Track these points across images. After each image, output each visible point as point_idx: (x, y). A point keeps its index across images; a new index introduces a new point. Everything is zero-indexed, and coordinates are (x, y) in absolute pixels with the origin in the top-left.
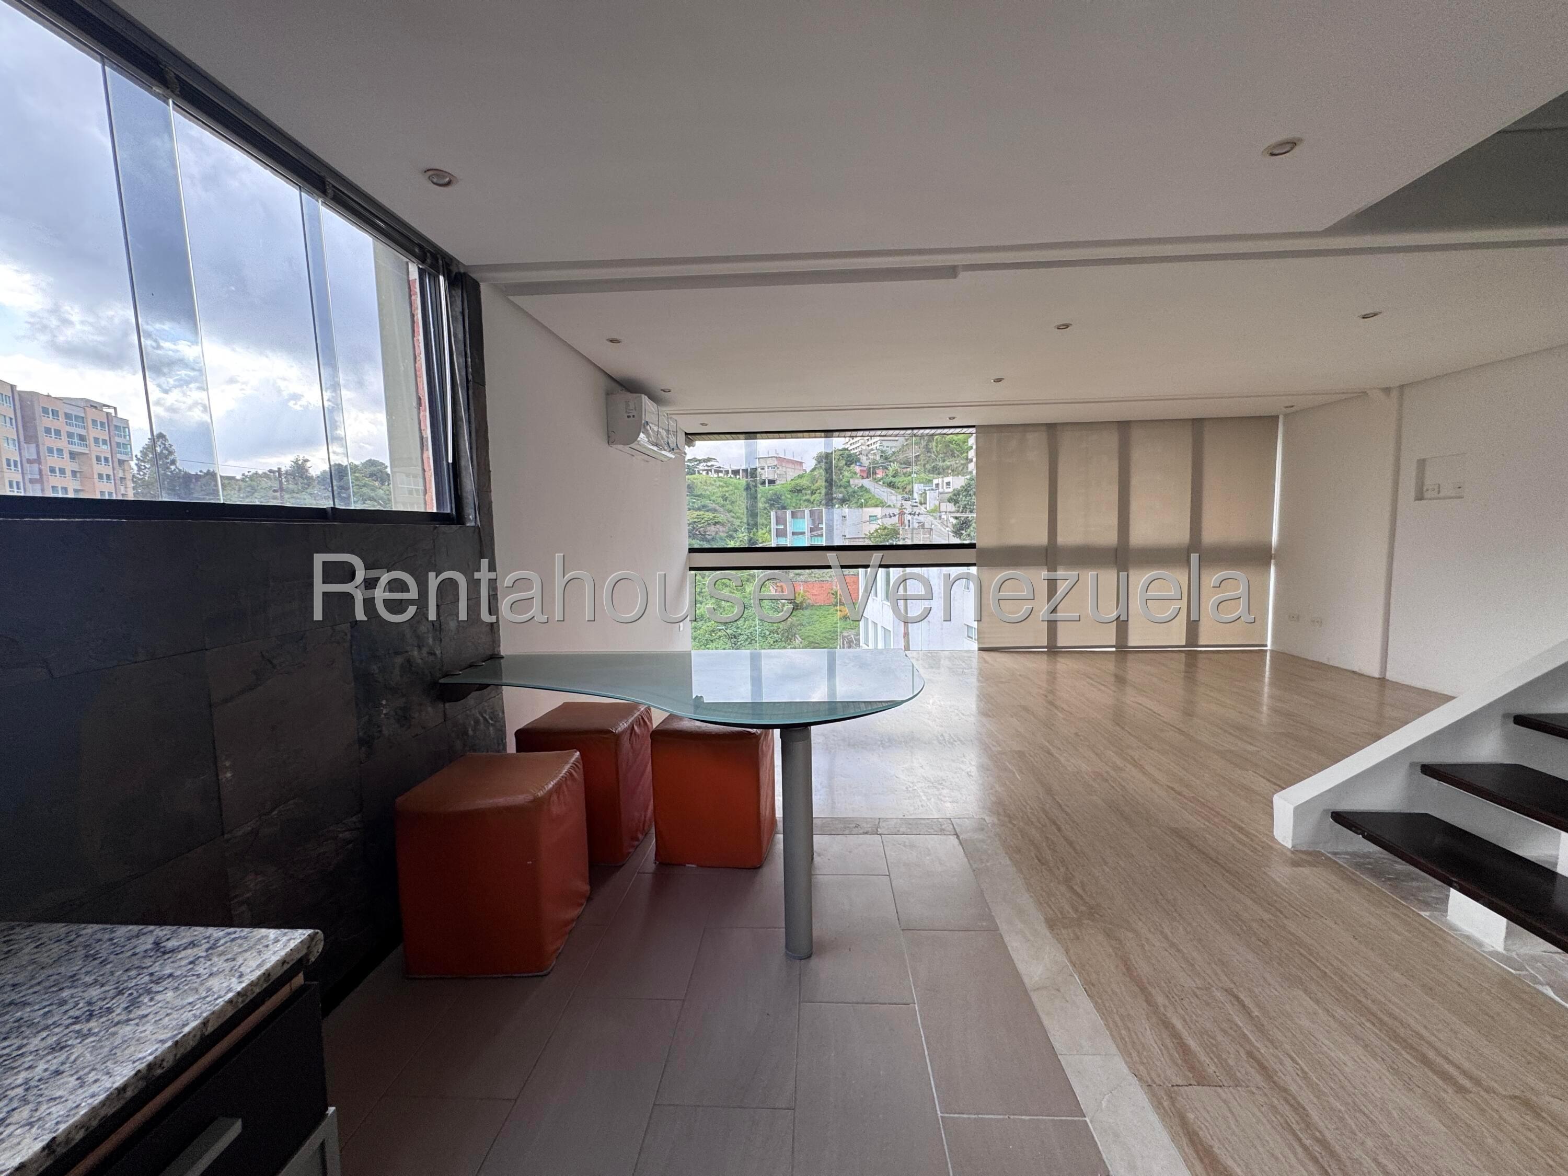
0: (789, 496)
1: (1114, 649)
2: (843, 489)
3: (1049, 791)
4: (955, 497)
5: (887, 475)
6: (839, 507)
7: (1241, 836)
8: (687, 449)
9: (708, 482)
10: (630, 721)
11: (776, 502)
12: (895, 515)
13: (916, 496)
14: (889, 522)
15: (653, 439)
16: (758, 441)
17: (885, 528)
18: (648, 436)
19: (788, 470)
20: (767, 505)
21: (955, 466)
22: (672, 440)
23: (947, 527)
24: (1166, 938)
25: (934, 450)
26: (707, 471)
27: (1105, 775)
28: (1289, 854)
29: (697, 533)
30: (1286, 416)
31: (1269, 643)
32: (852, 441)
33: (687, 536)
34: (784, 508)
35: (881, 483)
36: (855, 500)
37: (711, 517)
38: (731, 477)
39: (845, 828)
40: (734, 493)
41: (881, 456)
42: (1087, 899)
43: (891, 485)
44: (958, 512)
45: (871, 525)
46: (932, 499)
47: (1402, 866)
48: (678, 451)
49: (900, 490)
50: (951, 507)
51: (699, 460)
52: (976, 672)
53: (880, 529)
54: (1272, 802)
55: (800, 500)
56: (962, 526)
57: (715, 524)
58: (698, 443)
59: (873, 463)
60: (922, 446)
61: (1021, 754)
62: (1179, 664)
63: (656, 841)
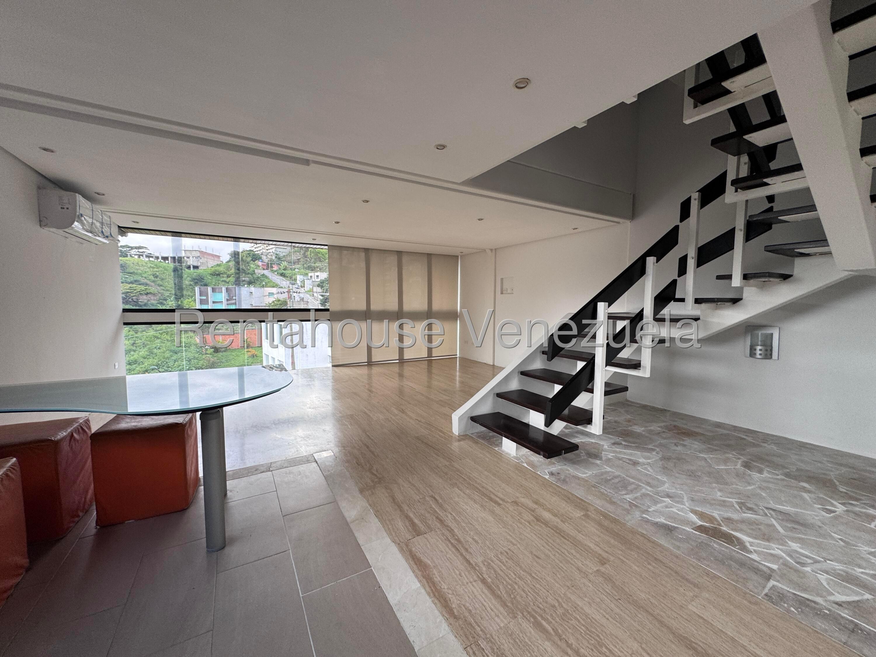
0: (210, 278)
1: (398, 361)
2: (250, 276)
3: (364, 431)
4: (321, 284)
5: (280, 269)
6: (247, 286)
7: (441, 434)
8: (120, 238)
9: (140, 263)
10: (69, 430)
11: (199, 281)
12: (284, 293)
13: (298, 282)
14: (282, 297)
15: (87, 227)
16: (183, 238)
17: (279, 301)
18: (82, 224)
19: (209, 260)
20: (192, 283)
21: (322, 266)
22: (106, 230)
23: (317, 301)
24: (410, 482)
25: (309, 256)
26: (139, 256)
27: (390, 419)
28: (457, 438)
29: (130, 300)
30: (461, 256)
31: (458, 354)
32: (256, 246)
33: (121, 302)
34: (206, 285)
35: (276, 273)
36: (259, 283)
37: (143, 289)
38: (160, 262)
39: (249, 472)
40: (164, 273)
41: (276, 257)
42: (378, 475)
43: (282, 275)
44: (323, 292)
45: (270, 298)
46: (308, 285)
47: (492, 434)
48: (111, 238)
49: (289, 278)
50: (319, 290)
51: (131, 247)
52: (331, 378)
53: (275, 301)
54: (451, 417)
55: (219, 280)
56: (325, 301)
57: (147, 294)
58: (130, 234)
59: (271, 261)
60: (301, 254)
61: (352, 416)
62: (425, 365)
63: (97, 513)
